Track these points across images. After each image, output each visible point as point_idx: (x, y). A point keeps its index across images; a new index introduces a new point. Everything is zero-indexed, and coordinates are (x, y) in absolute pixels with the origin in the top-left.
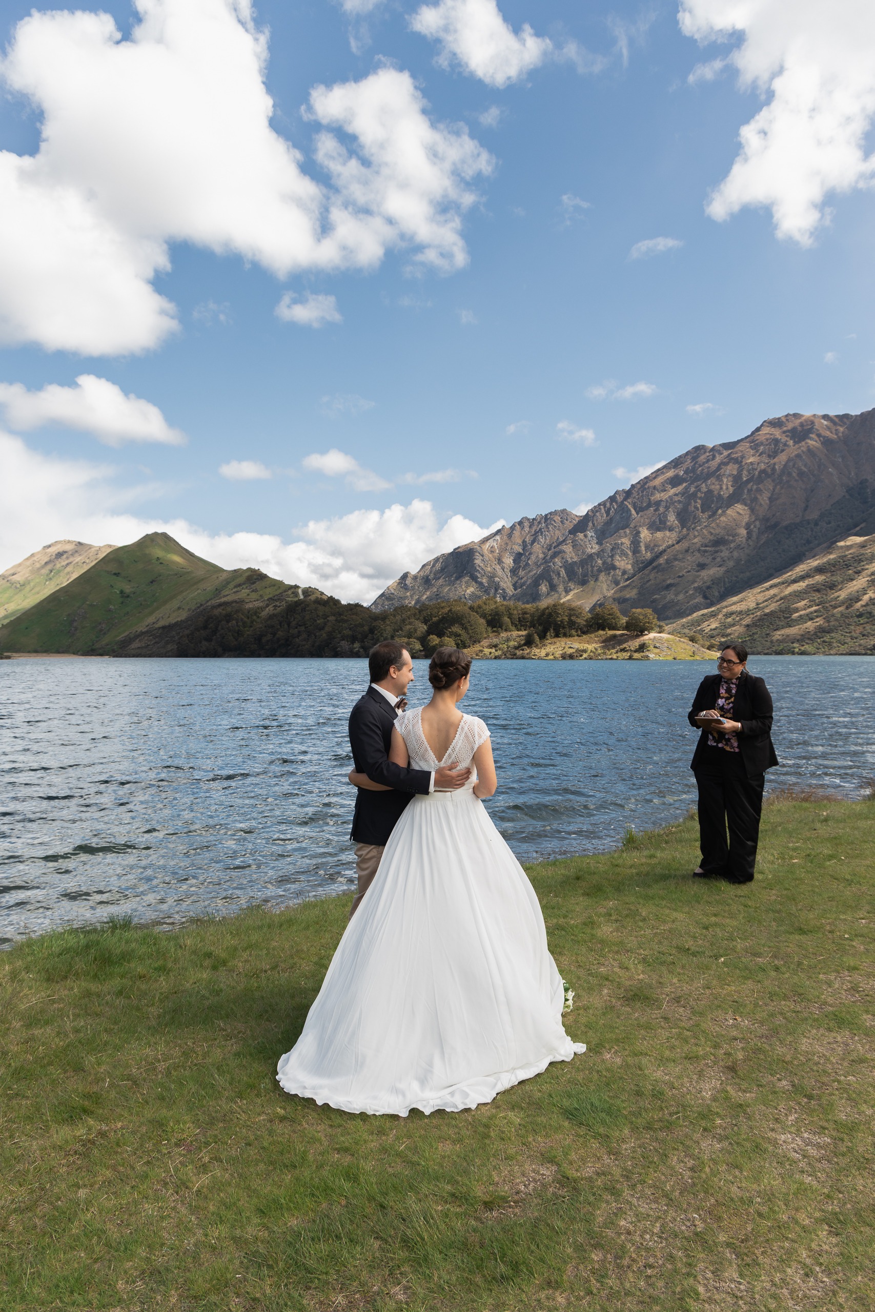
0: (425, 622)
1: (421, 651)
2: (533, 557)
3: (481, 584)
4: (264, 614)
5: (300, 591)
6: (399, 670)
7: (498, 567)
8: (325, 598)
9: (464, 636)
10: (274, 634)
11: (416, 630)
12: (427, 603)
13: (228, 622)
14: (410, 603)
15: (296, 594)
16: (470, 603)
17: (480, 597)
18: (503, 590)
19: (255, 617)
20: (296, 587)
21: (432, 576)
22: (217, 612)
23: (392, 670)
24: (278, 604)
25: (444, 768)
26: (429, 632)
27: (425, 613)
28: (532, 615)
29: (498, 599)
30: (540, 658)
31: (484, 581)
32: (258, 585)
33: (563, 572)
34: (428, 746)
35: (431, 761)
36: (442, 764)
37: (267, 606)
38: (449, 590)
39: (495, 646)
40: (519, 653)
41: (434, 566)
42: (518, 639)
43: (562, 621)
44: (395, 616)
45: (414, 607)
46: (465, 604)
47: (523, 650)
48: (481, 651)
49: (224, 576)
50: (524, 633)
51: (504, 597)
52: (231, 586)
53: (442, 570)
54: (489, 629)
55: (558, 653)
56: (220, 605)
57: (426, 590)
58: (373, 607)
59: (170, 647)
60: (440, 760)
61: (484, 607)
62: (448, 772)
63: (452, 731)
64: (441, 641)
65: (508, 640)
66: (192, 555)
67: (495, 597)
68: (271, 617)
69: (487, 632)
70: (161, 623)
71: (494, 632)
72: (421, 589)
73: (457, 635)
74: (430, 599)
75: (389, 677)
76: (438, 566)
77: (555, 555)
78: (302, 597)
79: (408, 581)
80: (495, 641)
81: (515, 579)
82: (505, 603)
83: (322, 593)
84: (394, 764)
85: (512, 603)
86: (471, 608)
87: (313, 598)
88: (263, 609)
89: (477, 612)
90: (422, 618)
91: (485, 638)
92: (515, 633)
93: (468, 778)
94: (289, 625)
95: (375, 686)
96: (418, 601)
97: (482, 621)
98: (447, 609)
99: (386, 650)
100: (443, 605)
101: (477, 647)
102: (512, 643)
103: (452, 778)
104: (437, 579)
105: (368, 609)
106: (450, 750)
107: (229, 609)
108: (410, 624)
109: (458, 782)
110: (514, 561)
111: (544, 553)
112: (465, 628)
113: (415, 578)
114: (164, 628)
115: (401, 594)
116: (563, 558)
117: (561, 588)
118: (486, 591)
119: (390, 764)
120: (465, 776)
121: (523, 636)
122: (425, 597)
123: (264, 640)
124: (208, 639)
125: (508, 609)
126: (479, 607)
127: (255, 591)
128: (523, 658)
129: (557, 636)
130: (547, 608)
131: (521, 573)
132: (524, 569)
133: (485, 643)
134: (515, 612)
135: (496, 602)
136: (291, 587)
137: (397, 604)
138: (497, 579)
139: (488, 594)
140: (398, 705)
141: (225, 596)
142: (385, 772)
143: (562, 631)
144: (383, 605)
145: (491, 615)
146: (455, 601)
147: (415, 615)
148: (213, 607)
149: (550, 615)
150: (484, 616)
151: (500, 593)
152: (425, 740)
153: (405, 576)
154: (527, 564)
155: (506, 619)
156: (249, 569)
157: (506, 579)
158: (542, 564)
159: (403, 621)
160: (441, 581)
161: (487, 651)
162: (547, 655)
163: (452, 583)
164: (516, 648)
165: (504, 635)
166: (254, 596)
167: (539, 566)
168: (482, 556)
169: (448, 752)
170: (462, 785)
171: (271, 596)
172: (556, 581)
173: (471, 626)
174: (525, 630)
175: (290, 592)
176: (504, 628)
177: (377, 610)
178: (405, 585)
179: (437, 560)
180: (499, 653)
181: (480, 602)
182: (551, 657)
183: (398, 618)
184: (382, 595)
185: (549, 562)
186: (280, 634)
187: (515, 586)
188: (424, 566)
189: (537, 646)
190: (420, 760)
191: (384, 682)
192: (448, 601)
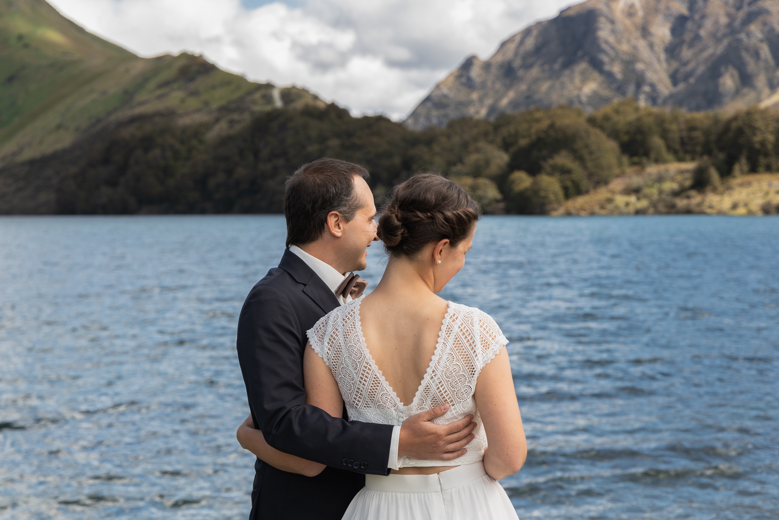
0: (506, 146)
1: (497, 201)
2: (708, 24)
3: (609, 76)
4: (212, 135)
5: (276, 94)
6: (347, 220)
7: (642, 44)
8: (321, 105)
9: (578, 172)
10: (229, 172)
11: (487, 163)
12: (509, 112)
13: (147, 150)
14: (477, 112)
15: (268, 99)
16: (589, 111)
17: (606, 100)
18: (652, 86)
19: (194, 142)
20: (269, 86)
21: (517, 63)
22: (127, 133)
23: (332, 221)
24: (236, 116)
25: (418, 417)
26: (513, 167)
27: (504, 132)
28: (707, 133)
29: (642, 103)
30: (721, 213)
31: (617, 69)
32: (200, 83)
33: (765, 51)
34: (379, 374)
35: (388, 405)
36: (415, 408)
37: (217, 120)
38: (551, 88)
39: (636, 191)
40: (681, 203)
41: (522, 42)
42: (679, 178)
43: (763, 143)
44: (449, 137)
45: (486, 121)
46: (579, 113)
47: (688, 197)
48: (610, 201)
49: (137, 68)
50: (690, 166)
51: (653, 99)
52: (152, 84)
53: (538, 50)
54: (625, 159)
55: (757, 202)
56: (133, 120)
57: (508, 87)
58: (410, 121)
59: (44, 197)
60: (407, 399)
61: (615, 118)
62: (429, 425)
63: (428, 338)
64: (535, 183)
65: (660, 179)
66: (80, 30)
67: (636, 98)
68: (224, 141)
69: (620, 164)
70: (28, 155)
71: (633, 164)
72: (498, 86)
73: (564, 171)
74: (514, 104)
75: (326, 235)
76: (530, 43)
77: (750, 18)
78: (278, 103)
79: (475, 73)
80: (636, 180)
81: (675, 65)
82: (655, 110)
83: (316, 98)
84: (316, 410)
85: (667, 110)
86: (592, 121)
87: (299, 105)
88: (207, 126)
89: (602, 128)
90: (499, 140)
91: (618, 176)
92: (674, 167)
93: (470, 436)
94: (256, 154)
95: (296, 250)
96: (492, 109)
97: (611, 145)
98: (545, 124)
99: (318, 179)
100: (538, 115)
101: (602, 194)
102: (669, 186)
103: (437, 436)
104: (527, 66)
105: (400, 126)
106: (427, 377)
107: (148, 128)
108: (478, 150)
109: (451, 446)
110: (674, 31)
111: (729, 15)
112: (579, 158)
113: (487, 66)
114: (32, 162)
115: (462, 96)
116: (765, 24)
117: (761, 81)
118: (620, 89)
119: (308, 412)
120: (465, 432)
121: (687, 171)
122: (505, 102)
123: (212, 183)
124: (112, 183)
125: (660, 121)
126: (606, 118)
127: (195, 93)
128: (688, 212)
129: (753, 169)
130: (735, 118)
131: (686, 53)
132: (691, 45)
133: (617, 184)
134: (674, 127)
135: (637, 109)
136: (258, 87)
137: (453, 114)
138: (640, 66)
139: (624, 94)
140: (344, 290)
141: (142, 103)
142: (296, 428)
143: (763, 161)
144: (428, 117)
145: (627, 133)
146: (562, 107)
147: (486, 134)
148: (121, 124)
149: (740, 131)
150: (614, 134)
151: (646, 93)
152: (372, 362)
153: (469, 63)
154: (697, 37)
155: (657, 141)
156: (184, 55)
157: (657, 66)
158: (725, 36)
159: (465, 145)
160: (535, 72)
161: (620, 200)
162: (735, 206)
163: (555, 75)
164: (676, 194)
165: (652, 170)
166: (193, 103)
167: (718, 40)
168: (612, 22)
169: (424, 383)
170: (460, 452)
171: (223, 102)
172: (751, 66)
173: (591, 153)
174: (693, 159)
175: (257, 96)
176: (653, 155)
177: (418, 127)
178: (469, 79)
179: (527, 32)
180: (643, 204)
181: (606, 109)
182: (742, 210)
183: (456, 140)
184: (428, 99)
185: (739, 32)
186: (241, 172)
187: (674, 78)
188: (503, 44)
189: (715, 190)
190: (367, 406)
191: (314, 246)
192: (547, 108)
